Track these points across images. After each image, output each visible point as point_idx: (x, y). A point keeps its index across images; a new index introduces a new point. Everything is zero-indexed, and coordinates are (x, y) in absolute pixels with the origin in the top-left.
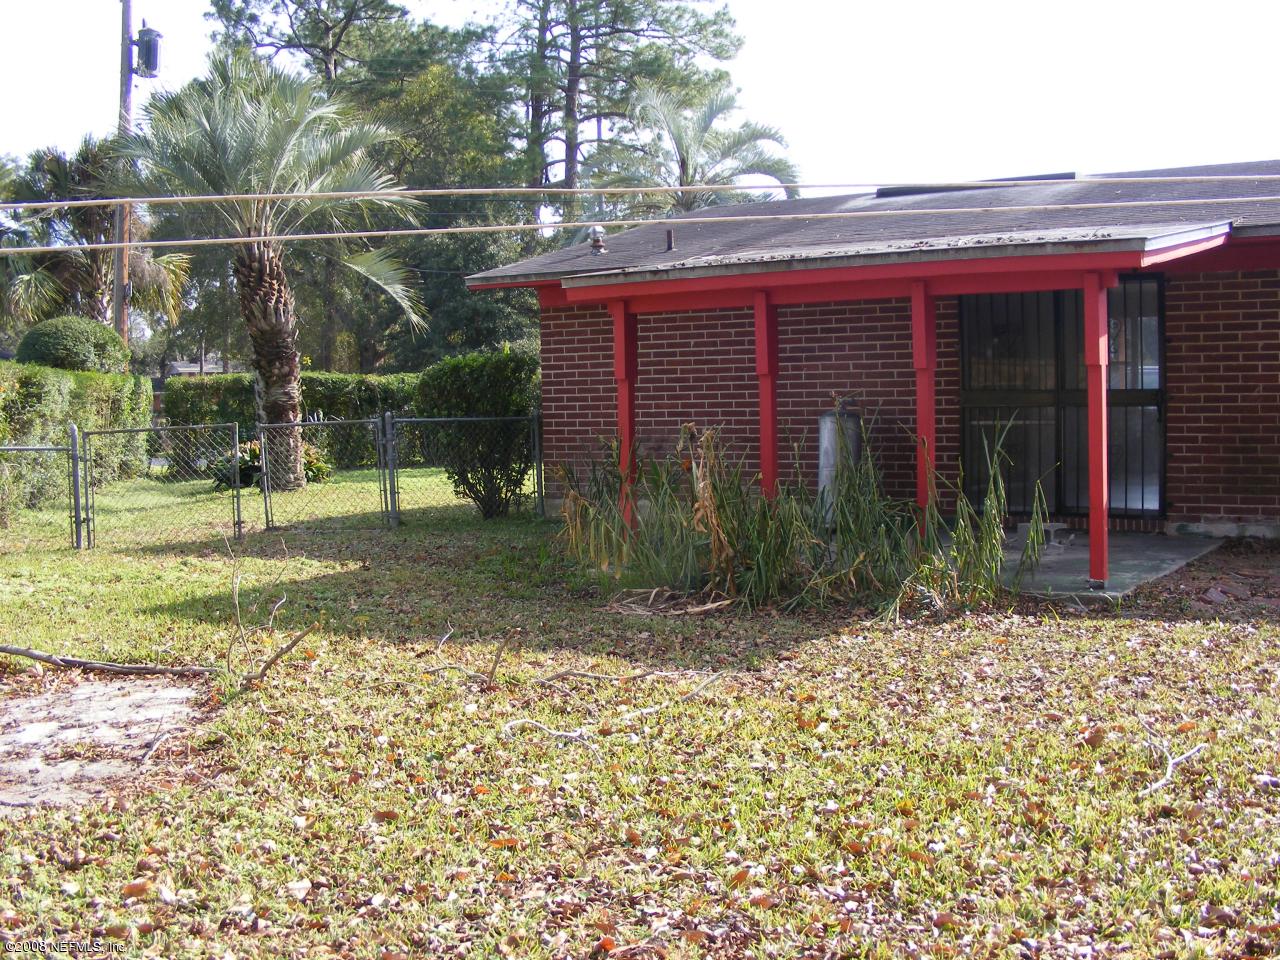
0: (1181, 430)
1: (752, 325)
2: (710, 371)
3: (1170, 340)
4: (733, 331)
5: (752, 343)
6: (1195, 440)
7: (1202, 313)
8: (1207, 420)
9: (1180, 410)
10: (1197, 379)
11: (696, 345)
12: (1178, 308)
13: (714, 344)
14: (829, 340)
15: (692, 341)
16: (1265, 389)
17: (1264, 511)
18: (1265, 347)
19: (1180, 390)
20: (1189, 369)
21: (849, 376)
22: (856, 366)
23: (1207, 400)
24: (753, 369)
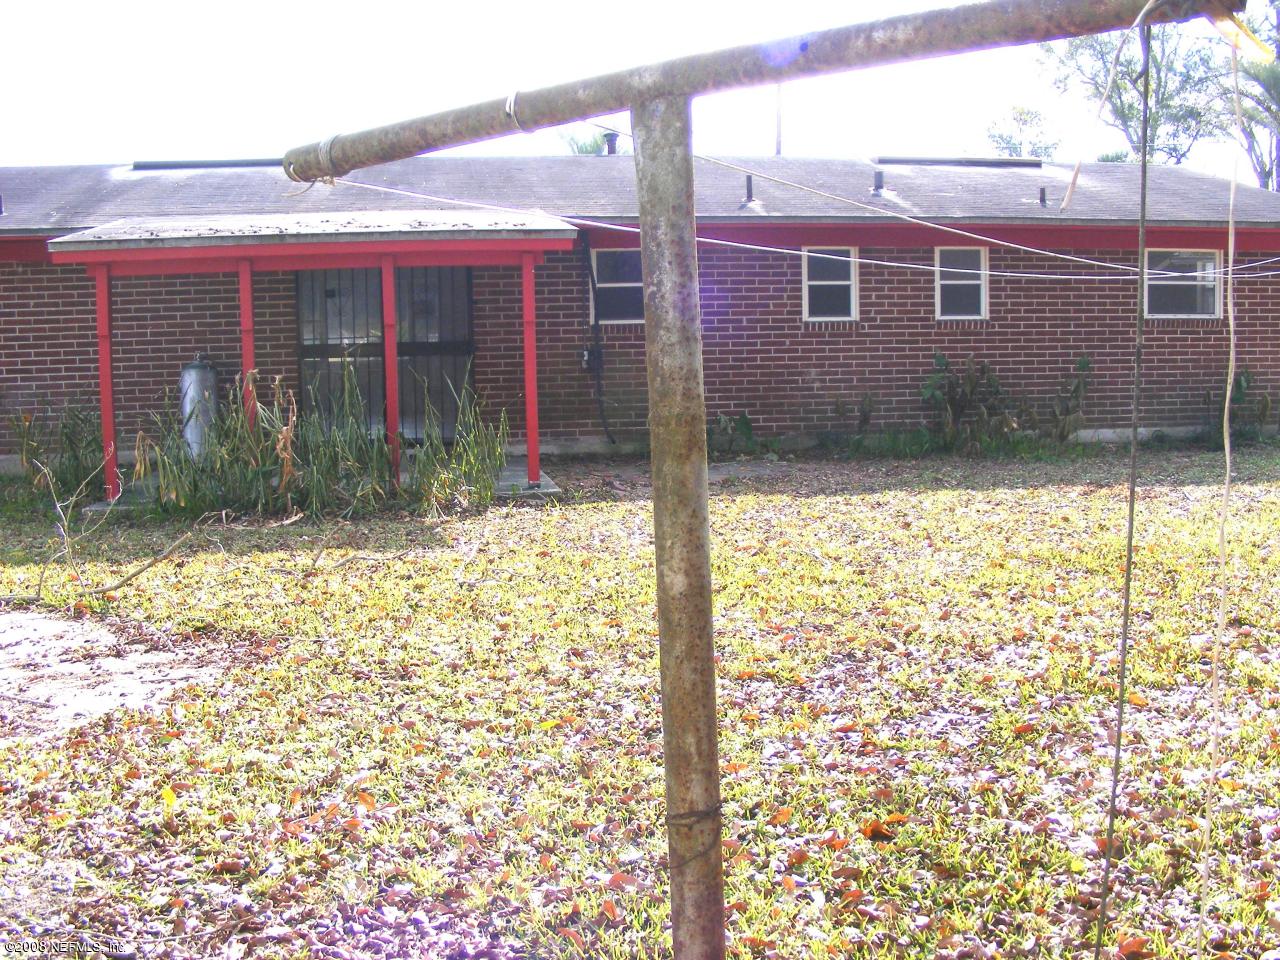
0: (485, 373)
1: (94, 287)
2: (52, 330)
3: (476, 302)
4: (75, 292)
5: (94, 304)
6: (497, 381)
7: (501, 282)
8: (506, 365)
9: (485, 357)
10: (498, 333)
11: (36, 305)
12: (482, 277)
13: (56, 305)
14: (174, 301)
15: (32, 302)
16: (551, 340)
17: (552, 434)
18: (550, 308)
19: (485, 342)
20: (492, 325)
21: (193, 333)
22: (199, 325)
23: (506, 349)
24: (95, 328)
